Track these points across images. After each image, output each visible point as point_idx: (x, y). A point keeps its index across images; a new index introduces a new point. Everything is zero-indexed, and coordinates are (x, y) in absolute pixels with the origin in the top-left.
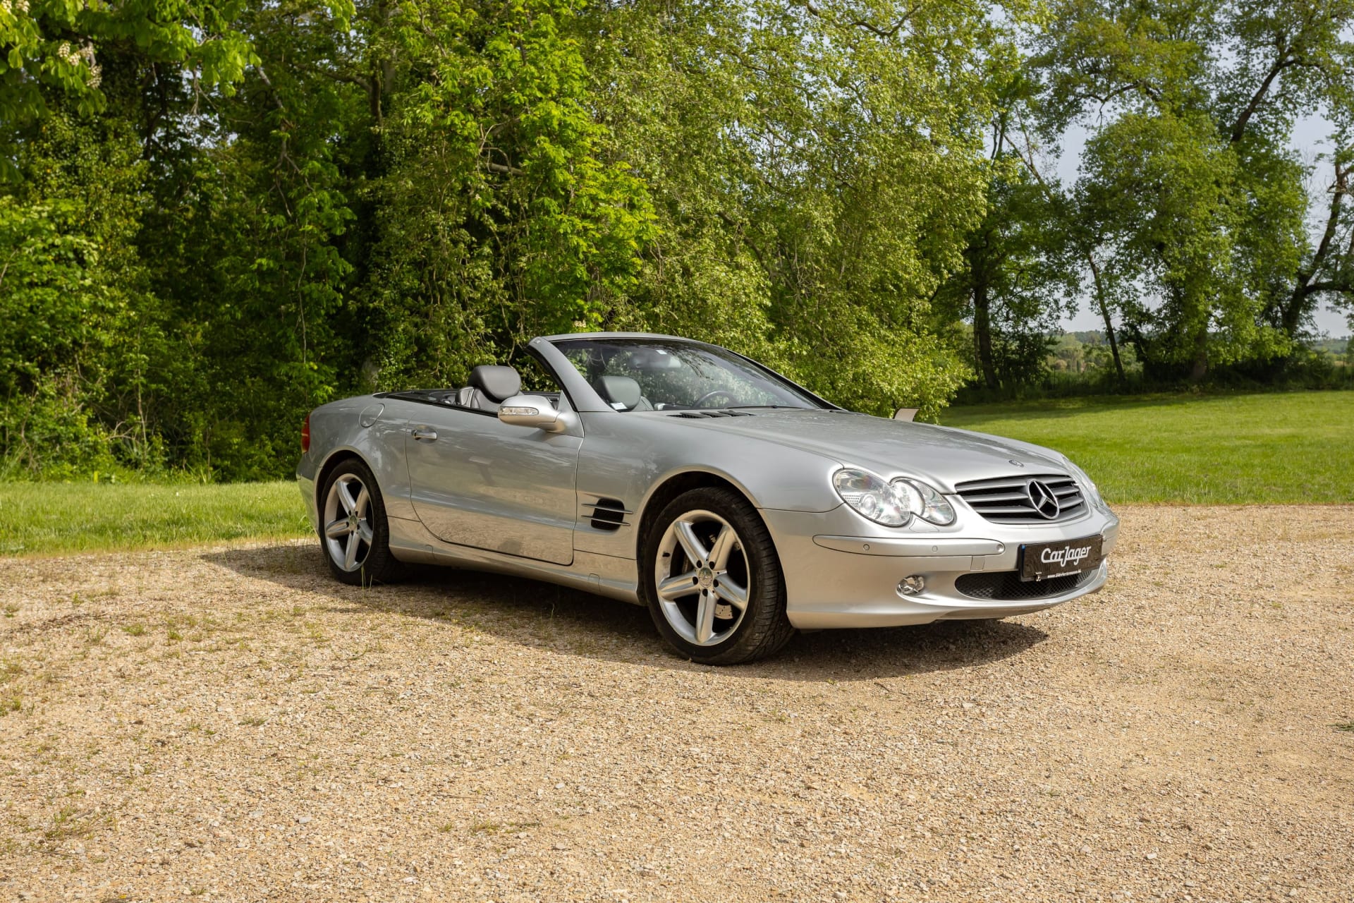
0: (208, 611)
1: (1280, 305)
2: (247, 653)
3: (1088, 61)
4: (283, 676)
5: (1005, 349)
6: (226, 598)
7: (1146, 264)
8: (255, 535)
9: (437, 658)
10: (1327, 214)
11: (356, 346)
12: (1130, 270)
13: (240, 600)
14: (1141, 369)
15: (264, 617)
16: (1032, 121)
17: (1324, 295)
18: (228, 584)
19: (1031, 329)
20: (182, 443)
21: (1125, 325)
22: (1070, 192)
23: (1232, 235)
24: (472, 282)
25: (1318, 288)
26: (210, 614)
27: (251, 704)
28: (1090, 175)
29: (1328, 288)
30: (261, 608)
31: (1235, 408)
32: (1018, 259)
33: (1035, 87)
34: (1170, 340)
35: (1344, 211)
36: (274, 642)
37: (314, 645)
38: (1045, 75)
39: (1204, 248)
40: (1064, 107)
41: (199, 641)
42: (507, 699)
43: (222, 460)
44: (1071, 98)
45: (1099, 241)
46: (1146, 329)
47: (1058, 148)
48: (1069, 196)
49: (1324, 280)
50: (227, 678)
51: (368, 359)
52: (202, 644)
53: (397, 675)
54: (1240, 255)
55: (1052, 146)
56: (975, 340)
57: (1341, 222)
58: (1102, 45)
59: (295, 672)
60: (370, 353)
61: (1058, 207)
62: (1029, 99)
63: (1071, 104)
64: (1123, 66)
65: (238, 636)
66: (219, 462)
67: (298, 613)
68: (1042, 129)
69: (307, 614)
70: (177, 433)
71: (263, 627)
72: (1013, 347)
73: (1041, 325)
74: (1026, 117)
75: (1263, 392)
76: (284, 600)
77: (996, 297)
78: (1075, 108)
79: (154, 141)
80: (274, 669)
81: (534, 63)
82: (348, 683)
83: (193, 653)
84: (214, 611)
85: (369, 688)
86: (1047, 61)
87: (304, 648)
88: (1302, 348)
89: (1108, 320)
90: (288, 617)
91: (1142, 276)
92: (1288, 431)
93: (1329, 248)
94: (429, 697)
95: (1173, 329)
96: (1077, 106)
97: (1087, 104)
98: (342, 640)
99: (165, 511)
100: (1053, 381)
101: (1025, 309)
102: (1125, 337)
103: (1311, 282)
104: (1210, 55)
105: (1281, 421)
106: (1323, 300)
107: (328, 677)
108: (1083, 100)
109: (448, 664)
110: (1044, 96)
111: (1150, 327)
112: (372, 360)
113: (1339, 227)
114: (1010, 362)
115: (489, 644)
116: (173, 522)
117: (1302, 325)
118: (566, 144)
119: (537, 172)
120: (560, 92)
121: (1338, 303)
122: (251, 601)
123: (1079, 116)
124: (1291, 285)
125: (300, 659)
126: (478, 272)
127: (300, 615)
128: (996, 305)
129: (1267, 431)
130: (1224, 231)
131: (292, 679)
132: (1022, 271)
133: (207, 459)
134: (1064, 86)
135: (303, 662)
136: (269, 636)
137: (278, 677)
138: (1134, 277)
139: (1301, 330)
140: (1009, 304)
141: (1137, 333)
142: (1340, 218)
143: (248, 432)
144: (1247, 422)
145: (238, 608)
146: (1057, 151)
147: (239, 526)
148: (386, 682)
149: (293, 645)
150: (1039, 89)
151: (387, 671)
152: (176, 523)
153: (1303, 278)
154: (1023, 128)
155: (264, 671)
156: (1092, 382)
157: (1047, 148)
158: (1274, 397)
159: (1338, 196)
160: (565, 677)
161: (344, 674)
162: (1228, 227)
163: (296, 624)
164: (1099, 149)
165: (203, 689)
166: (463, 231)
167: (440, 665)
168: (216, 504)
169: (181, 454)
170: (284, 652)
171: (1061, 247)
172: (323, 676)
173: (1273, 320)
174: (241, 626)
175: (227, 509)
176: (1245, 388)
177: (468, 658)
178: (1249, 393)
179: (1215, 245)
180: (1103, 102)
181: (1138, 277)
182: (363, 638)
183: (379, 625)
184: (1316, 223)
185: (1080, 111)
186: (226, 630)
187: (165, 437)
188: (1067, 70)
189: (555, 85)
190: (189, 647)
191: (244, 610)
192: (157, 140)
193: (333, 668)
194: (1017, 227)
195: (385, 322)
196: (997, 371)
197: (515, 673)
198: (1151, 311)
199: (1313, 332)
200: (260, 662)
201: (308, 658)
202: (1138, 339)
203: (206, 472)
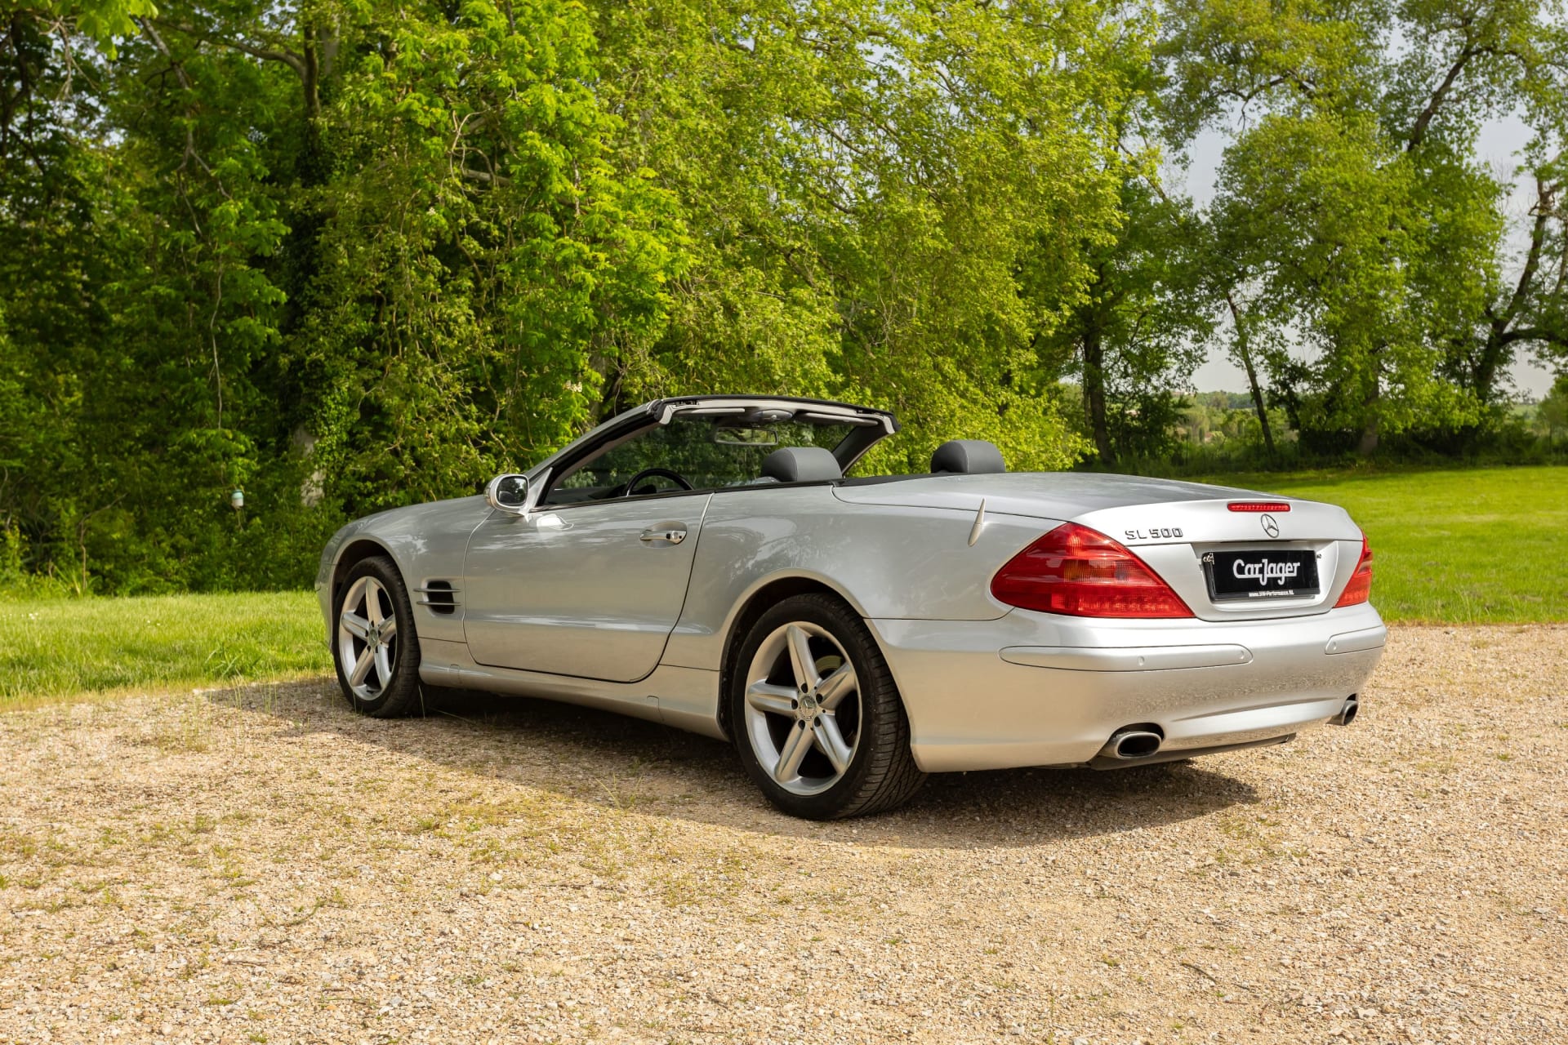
0: (56, 825)
1: (1470, 359)
2: (116, 912)
3: (1227, 47)
4: (174, 965)
5: (1123, 414)
6: (88, 799)
7: (1301, 305)
8: (141, 682)
9: (436, 919)
10: (1529, 243)
11: (285, 408)
12: (1279, 312)
13: (110, 802)
14: (1296, 439)
15: (147, 835)
16: (1155, 123)
17: (1524, 346)
18: (93, 771)
19: (1156, 388)
20: (47, 540)
21: (1275, 383)
22: (1205, 213)
23: (1408, 269)
24: (446, 325)
25: (1516, 336)
26: (59, 832)
27: (115, 1032)
28: (1229, 193)
29: (1528, 336)
30: (143, 818)
31: (1419, 489)
32: (1139, 298)
33: (1159, 80)
34: (1330, 403)
35: (1549, 238)
36: (162, 887)
37: (229, 893)
38: (1171, 68)
39: (1371, 286)
40: (1197, 106)
41: (35, 887)
42: (571, 1012)
43: (103, 564)
44: (1205, 94)
45: (1242, 276)
46: (1301, 388)
47: (1186, 157)
48: (1204, 219)
49: (1524, 327)
50: (76, 970)
51: (301, 426)
52: (40, 894)
53: (373, 961)
54: (1419, 295)
55: (1179, 154)
56: (1085, 402)
57: (1545, 253)
58: (1243, 28)
59: (195, 954)
60: (304, 419)
61: (1189, 231)
62: (1151, 96)
63: (1205, 102)
64: (1268, 55)
65: (101, 875)
66: (98, 565)
67: (202, 827)
68: (1168, 134)
69: (218, 830)
70: (41, 526)
71: (145, 855)
72: (1133, 412)
73: (1168, 383)
74: (1147, 118)
75: (1450, 468)
76: (180, 802)
77: (1110, 348)
78: (1211, 105)
79: (12, 133)
80: (159, 947)
81: (525, 32)
82: (288, 980)
83: (22, 914)
84: (66, 826)
85: (326, 989)
86: (1174, 49)
87: (212, 900)
88: (1497, 412)
89: (1253, 376)
90: (187, 836)
91: (1296, 320)
92: (1493, 518)
93: (1531, 286)
94: (431, 1009)
95: (1336, 388)
96: (1212, 105)
97: (1225, 102)
98: (274, 881)
99: (11, 645)
100: (1185, 454)
101: (1148, 363)
102: (1276, 401)
103: (1508, 329)
104: (1376, 42)
105: (1480, 505)
106: (1522, 353)
107: (252, 965)
108: (1220, 98)
109: (456, 931)
110: (1171, 92)
111: (1306, 385)
112: (306, 428)
113: (1544, 260)
114: (1128, 431)
115: (519, 887)
116: (20, 662)
117: (1496, 382)
118: (567, 141)
119: (527, 178)
120: (561, 72)
121: (1542, 356)
122: (127, 805)
123: (1214, 116)
124: (1482, 332)
125: (204, 923)
126: (454, 312)
127: (206, 831)
128: (1110, 357)
129: (1465, 518)
130: (1398, 265)
131: (189, 973)
132: (1144, 315)
133: (81, 561)
134: (1195, 80)
135: (208, 930)
136: (154, 876)
137: (164, 965)
138: (1285, 321)
139: (1495, 388)
140: (1125, 355)
141: (1290, 393)
142: (1543, 247)
143: (138, 523)
144: (1438, 507)
145: (106, 818)
146: (1184, 161)
147: (118, 667)
148: (354, 977)
149: (193, 895)
150: (1165, 83)
151: (354, 951)
152: (23, 664)
153: (1499, 325)
154: (1143, 132)
155: (142, 954)
156: (1233, 456)
157: (1173, 157)
158: (1468, 474)
159: (1541, 220)
160: (661, 959)
161: (280, 958)
162: (1403, 259)
163: (200, 848)
164: (1240, 160)
165: (31, 996)
166: (431, 257)
167: (443, 934)
168: (87, 632)
169: (47, 555)
170: (178, 910)
171: (1194, 282)
172: (244, 963)
173: (1461, 377)
174: (108, 854)
175: (102, 640)
176: (1427, 463)
177: (489, 917)
178: (1433, 470)
179: (1388, 282)
180: (1246, 99)
181: (1291, 322)
182: (310, 878)
183: (333, 850)
184: (1514, 254)
185: (1216, 111)
186: (82, 863)
187: (23, 530)
188: (1199, 59)
189: (553, 62)
190: (18, 901)
191: (115, 823)
192: (17, 131)
193: (261, 945)
194: (1137, 257)
195: (325, 377)
196: (1113, 441)
197: (574, 949)
198: (1308, 364)
199: (1511, 391)
200: (136, 933)
201: (218, 922)
202: (1292, 403)
203: (80, 578)
